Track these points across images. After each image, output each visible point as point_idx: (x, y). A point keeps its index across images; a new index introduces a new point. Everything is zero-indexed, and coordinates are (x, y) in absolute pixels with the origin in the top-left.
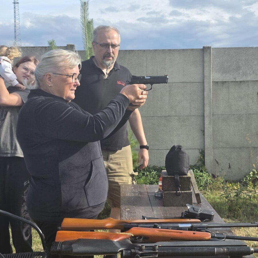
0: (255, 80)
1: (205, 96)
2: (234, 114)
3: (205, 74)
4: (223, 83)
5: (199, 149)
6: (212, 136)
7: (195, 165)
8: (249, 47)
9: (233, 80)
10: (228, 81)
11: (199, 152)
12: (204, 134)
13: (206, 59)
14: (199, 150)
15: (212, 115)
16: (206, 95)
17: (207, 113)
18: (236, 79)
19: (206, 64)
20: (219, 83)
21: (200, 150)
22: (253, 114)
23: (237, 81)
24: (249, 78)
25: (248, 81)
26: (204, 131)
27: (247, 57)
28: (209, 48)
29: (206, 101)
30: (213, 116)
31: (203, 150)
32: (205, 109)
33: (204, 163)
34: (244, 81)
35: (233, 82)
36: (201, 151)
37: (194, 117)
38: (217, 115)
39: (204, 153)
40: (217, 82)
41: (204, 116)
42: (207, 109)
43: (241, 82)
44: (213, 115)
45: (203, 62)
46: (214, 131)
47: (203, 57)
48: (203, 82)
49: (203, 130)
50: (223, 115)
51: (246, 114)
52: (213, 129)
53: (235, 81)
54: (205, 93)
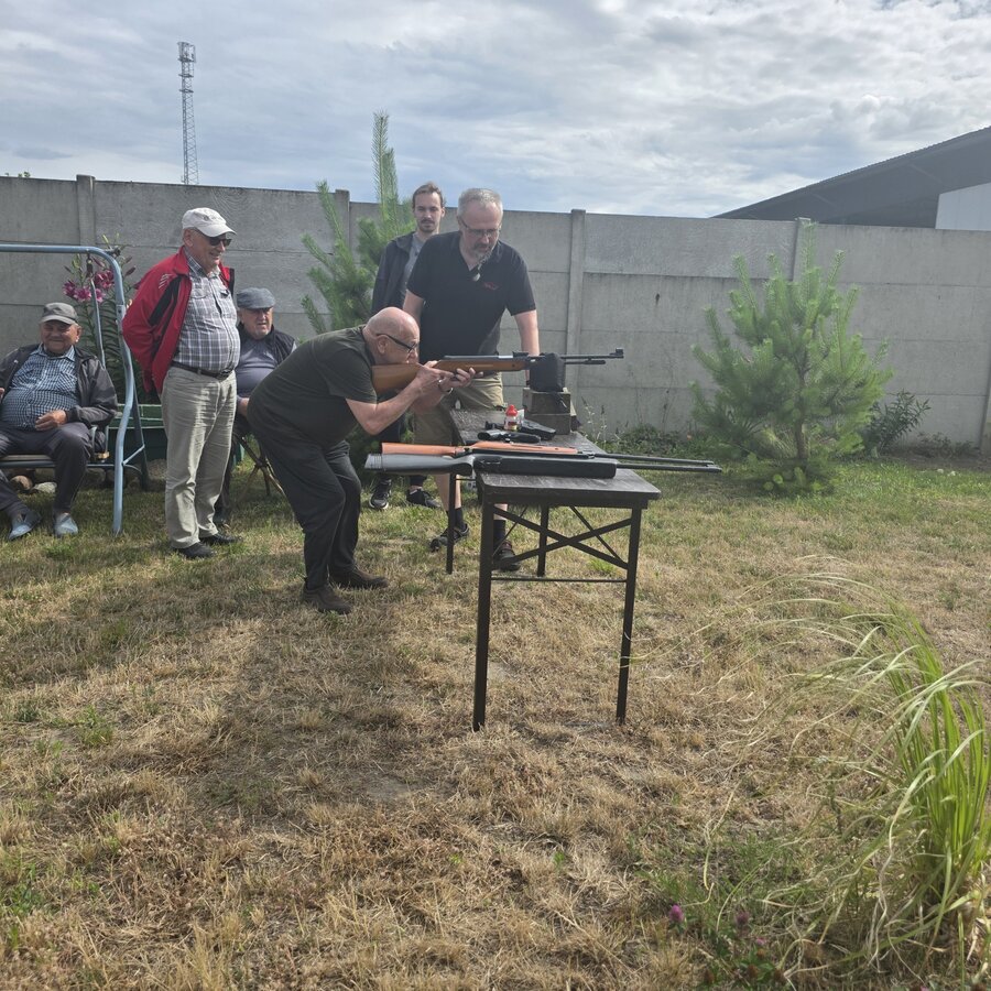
0: (654, 275)
3: (573, 259)
4: (602, 275)
10: (610, 274)
13: (577, 232)
15: (579, 331)
16: (571, 296)
17: (572, 326)
18: (622, 270)
19: (575, 242)
20: (594, 275)
22: (646, 332)
23: (625, 275)
24: (644, 271)
25: (642, 275)
27: (643, 234)
28: (582, 212)
29: (572, 306)
30: (581, 333)
32: (569, 320)
34: (635, 275)
35: (618, 274)
38: (587, 331)
40: (592, 274)
41: (566, 332)
42: (573, 319)
43: (631, 276)
44: (581, 330)
45: (571, 237)
47: (572, 228)
48: (569, 273)
53: (621, 275)
54: (571, 291)
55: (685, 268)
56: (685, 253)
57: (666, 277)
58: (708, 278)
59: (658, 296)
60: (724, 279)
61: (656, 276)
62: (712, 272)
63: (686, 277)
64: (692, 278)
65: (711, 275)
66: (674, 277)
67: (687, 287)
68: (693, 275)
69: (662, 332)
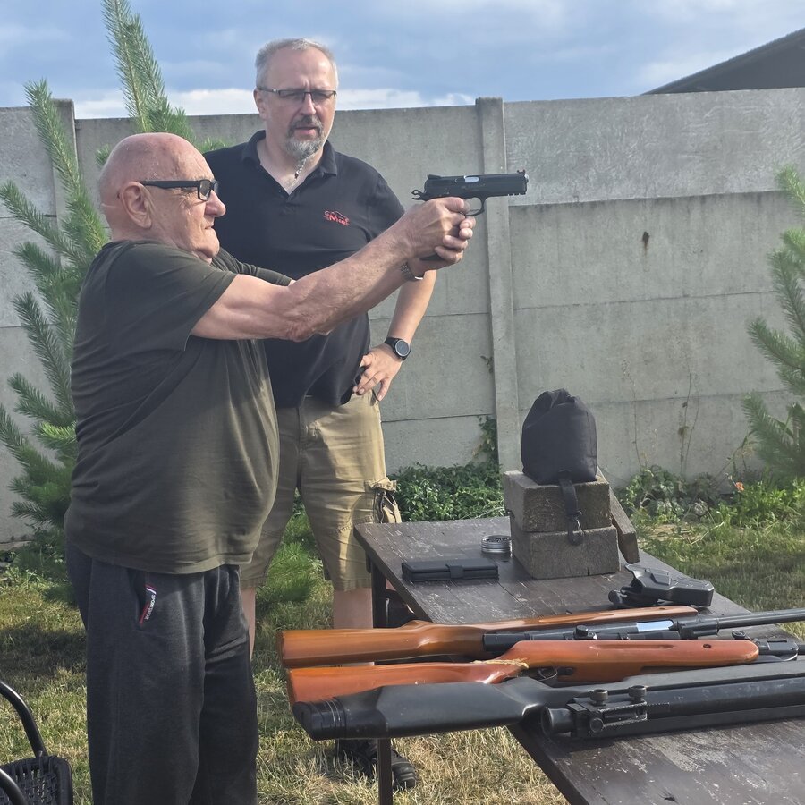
0: (636, 199)
1: (491, 253)
2: (578, 305)
4: (543, 209)
5: (478, 416)
6: (516, 374)
7: (467, 466)
8: (614, 98)
9: (569, 202)
10: (556, 205)
11: (480, 425)
12: (492, 370)
13: (490, 137)
14: (477, 419)
15: (512, 310)
17: (498, 304)
18: (578, 197)
19: (489, 154)
20: (528, 210)
21: (481, 419)
22: (632, 302)
23: (582, 204)
24: (616, 193)
25: (613, 202)
26: (490, 361)
27: (609, 129)
28: (495, 103)
29: (495, 269)
30: (515, 313)
31: (491, 417)
32: (492, 294)
33: (495, 456)
34: (602, 203)
35: (570, 204)
36: (484, 421)
37: (459, 319)
38: (526, 310)
39: (495, 426)
40: (524, 209)
41: (489, 314)
42: (498, 291)
43: (593, 204)
44: (514, 310)
45: (481, 146)
46: (519, 359)
47: (480, 132)
49: (487, 357)
50: (546, 307)
51: (611, 303)
52: (516, 353)
53: (576, 204)
54: (491, 242)
55: (689, 182)
56: (685, 156)
57: (658, 201)
58: (732, 195)
59: (646, 237)
60: (760, 196)
61: (639, 200)
62: (737, 184)
63: (691, 198)
64: (703, 198)
65: (737, 190)
66: (671, 201)
67: (696, 214)
68: (705, 193)
69: (660, 299)
